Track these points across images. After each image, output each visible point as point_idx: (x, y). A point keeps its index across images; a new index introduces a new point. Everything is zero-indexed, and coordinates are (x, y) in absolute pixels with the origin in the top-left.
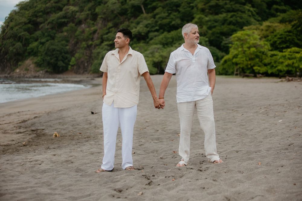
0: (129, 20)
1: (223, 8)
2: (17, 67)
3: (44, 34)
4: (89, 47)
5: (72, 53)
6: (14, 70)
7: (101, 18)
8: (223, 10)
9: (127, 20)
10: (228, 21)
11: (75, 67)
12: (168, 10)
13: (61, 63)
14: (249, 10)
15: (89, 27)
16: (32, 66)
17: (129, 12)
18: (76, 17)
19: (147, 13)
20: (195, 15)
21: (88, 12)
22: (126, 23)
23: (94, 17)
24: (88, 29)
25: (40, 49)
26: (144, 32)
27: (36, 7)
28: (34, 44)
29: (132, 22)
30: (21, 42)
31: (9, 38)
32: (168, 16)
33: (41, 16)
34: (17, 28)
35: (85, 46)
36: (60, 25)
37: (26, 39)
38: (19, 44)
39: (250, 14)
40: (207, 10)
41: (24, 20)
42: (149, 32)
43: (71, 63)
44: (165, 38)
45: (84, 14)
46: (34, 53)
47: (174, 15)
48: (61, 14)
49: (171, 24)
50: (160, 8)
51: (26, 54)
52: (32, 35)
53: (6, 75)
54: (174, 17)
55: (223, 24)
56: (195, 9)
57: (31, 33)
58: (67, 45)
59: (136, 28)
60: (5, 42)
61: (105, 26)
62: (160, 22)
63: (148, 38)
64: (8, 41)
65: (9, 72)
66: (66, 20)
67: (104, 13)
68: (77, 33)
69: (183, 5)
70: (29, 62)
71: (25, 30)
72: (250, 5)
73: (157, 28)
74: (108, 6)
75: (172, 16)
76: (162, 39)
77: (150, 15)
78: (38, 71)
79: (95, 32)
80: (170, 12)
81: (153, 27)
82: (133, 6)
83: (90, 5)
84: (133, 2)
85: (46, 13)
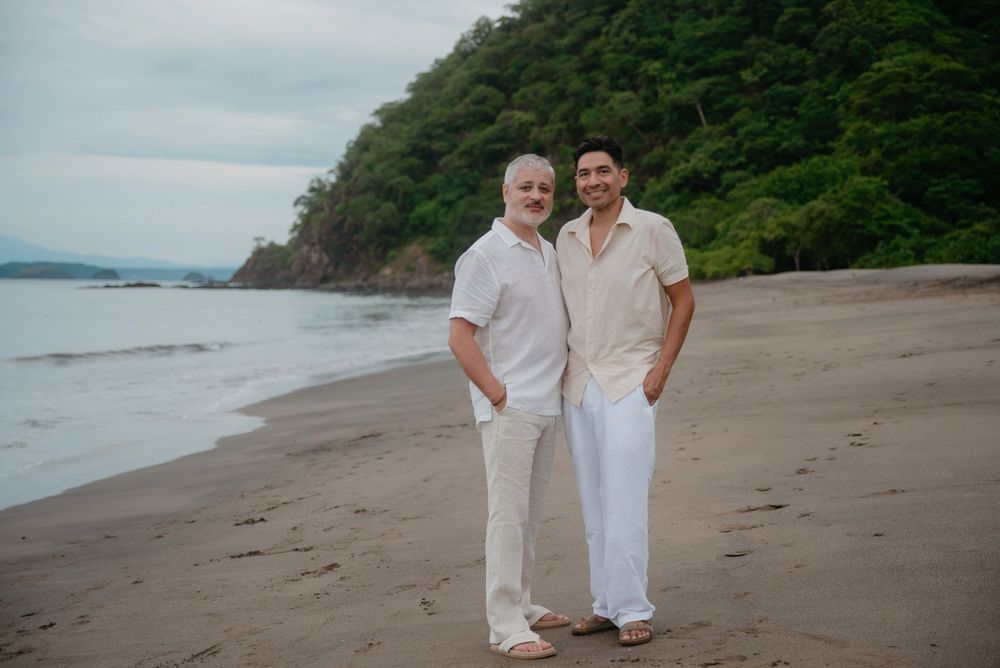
0: (665, 142)
1: (921, 101)
2: (385, 264)
3: (450, 183)
6: (376, 271)
8: (921, 106)
9: (659, 141)
12: (768, 114)
16: (423, 260)
17: (664, 122)
18: (532, 136)
19: (712, 122)
20: (842, 124)
21: (560, 125)
22: (659, 151)
25: (441, 219)
26: (708, 172)
27: (428, 114)
28: (427, 207)
29: (674, 148)
30: (395, 200)
31: (364, 191)
32: (770, 128)
33: (440, 137)
34: (382, 166)
36: (490, 159)
37: (406, 194)
38: (388, 207)
40: (878, 110)
41: (398, 146)
42: (721, 170)
44: (780, 180)
45: (551, 130)
46: (425, 228)
47: (786, 127)
48: (489, 130)
49: (779, 150)
50: (746, 110)
51: (408, 231)
52: (422, 185)
53: (359, 282)
54: (785, 131)
56: (841, 109)
57: (417, 179)
59: (686, 160)
60: (353, 201)
62: (747, 145)
63: (719, 184)
64: (360, 198)
65: (363, 274)
66: (505, 146)
67: (603, 128)
69: (808, 98)
70: (415, 250)
71: (404, 172)
73: (742, 159)
74: (611, 109)
75: (779, 128)
76: (774, 182)
77: (720, 128)
78: (440, 272)
80: (772, 118)
81: (731, 157)
82: (676, 107)
83: (564, 107)
84: (675, 96)
85: (455, 128)
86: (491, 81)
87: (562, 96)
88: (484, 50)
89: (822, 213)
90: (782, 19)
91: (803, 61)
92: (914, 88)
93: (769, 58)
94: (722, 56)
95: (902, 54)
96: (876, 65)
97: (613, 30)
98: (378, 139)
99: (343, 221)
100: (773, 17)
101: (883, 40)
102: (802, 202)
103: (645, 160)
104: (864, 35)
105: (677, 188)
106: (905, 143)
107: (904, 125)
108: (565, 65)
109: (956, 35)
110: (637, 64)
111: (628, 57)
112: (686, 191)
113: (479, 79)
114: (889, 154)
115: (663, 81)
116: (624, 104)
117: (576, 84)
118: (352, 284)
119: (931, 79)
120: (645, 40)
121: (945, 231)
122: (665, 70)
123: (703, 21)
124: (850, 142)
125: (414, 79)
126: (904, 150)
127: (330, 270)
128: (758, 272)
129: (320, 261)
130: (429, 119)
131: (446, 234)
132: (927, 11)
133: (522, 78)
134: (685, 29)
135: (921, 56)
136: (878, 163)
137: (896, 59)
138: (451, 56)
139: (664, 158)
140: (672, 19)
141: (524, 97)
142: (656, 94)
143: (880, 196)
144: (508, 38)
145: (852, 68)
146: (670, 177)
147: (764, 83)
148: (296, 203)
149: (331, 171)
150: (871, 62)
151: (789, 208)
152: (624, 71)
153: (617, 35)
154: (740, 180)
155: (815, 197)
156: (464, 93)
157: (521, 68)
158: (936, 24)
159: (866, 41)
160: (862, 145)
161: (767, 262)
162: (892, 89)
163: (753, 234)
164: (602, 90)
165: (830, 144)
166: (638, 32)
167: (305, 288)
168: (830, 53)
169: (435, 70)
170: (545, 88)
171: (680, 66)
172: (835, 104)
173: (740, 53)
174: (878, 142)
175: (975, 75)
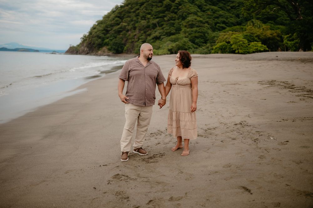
1: (195, 25)
2: (99, 51)
4: (132, 42)
5: (125, 45)
6: (97, 52)
7: (138, 29)
8: (195, 26)
9: (150, 30)
10: (198, 31)
11: (126, 51)
12: (169, 26)
13: (120, 49)
14: (207, 26)
15: (132, 33)
16: (106, 50)
17: (151, 26)
18: (126, 28)
19: (159, 27)
20: (182, 28)
21: (132, 26)
22: (149, 32)
23: (135, 28)
24: (132, 34)
25: (110, 43)
26: (158, 36)
27: (107, 23)
28: (107, 40)
29: (152, 31)
30: (101, 39)
31: (95, 37)
32: (169, 28)
33: (109, 27)
34: (98, 32)
35: (131, 41)
36: (119, 32)
37: (103, 38)
38: (100, 40)
39: (207, 28)
40: (188, 26)
41: (101, 29)
42: (161, 36)
43: (125, 49)
45: (130, 27)
46: (107, 44)
47: (172, 28)
48: (119, 26)
49: (171, 32)
50: (165, 25)
51: (103, 45)
52: (106, 36)
54: (172, 29)
55: (195, 33)
56: (182, 26)
58: (122, 41)
59: (155, 34)
60: (93, 39)
61: (140, 32)
62: (165, 31)
63: (160, 38)
64: (94, 38)
65: (95, 53)
66: (121, 30)
67: (139, 27)
68: (127, 36)
69: (176, 23)
70: (105, 48)
71: (102, 34)
72: (207, 24)
73: (164, 34)
74: (141, 23)
75: (171, 28)
77: (161, 28)
78: (109, 53)
79: (135, 35)
81: (163, 33)
82: (153, 24)
83: (133, 23)
84: (153, 22)
85: (112, 26)
86: (119, 17)
87: (132, 21)
88: (117, 11)
89: (178, 45)
90: (172, 9)
91: (175, 17)
92: (194, 23)
93: (169, 16)
94: (161, 15)
95: (192, 17)
96: (188, 18)
97: (142, 9)
98: (97, 27)
99: (91, 43)
100: (170, 8)
101: (189, 14)
102: (175, 42)
103: (148, 33)
104: (186, 13)
105: (153, 39)
106: (192, 33)
107: (192, 29)
108: (133, 15)
109: (202, 14)
110: (146, 15)
111: (144, 14)
112: (154, 39)
113: (116, 17)
114: (190, 34)
115: (151, 19)
116: (143, 23)
117: (135, 18)
118: (93, 54)
119: (197, 21)
120: (147, 11)
121: (198, 48)
122: (151, 17)
123: (158, 8)
124: (183, 32)
125: (103, 16)
126: (192, 34)
127: (89, 52)
128: (167, 54)
129: (87, 50)
130: (107, 24)
131: (111, 45)
132: (197, 9)
133: (125, 17)
134: (155, 10)
135: (195, 17)
136: (188, 36)
137: (191, 17)
138: (111, 12)
139: (151, 33)
140: (152, 7)
141: (125, 20)
142: (149, 21)
143: (188, 42)
144: (122, 9)
145: (184, 18)
146: (152, 37)
147: (169, 20)
148: (81, 39)
149: (87, 33)
150: (187, 17)
151: (173, 43)
152: (143, 17)
153: (142, 10)
154: (164, 38)
155: (177, 41)
156: (114, 19)
157: (124, 15)
158: (198, 11)
159: (186, 14)
160: (185, 32)
161: (169, 52)
162: (190, 23)
163: (167, 48)
164: (139, 20)
165: (180, 32)
166: (146, 9)
167: (84, 54)
168: (180, 15)
169: (108, 15)
170: (129, 19)
171: (154, 16)
172: (181, 25)
173: (164, 14)
174: (188, 32)
175: (204, 21)
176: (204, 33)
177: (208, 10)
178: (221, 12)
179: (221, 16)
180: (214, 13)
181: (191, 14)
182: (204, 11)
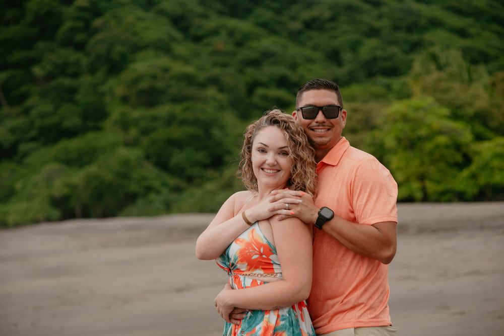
8: (165, 98)
12: (53, 100)
14: (215, 98)
19: (11, 105)
32: (55, 110)
39: (217, 104)
40: (134, 99)
42: (18, 141)
49: (62, 127)
54: (66, 113)
55: (169, 124)
56: (107, 99)
62: (38, 123)
63: (17, 153)
69: (83, 89)
73: (34, 133)
77: (16, 110)
81: (25, 132)
90: (63, 29)
91: (78, 61)
92: (160, 84)
93: (53, 58)
94: (18, 55)
95: (150, 59)
96: (133, 66)
100: (56, 28)
101: (137, 48)
104: (123, 45)
107: (153, 112)
114: (145, 132)
119: (171, 78)
121: (185, 190)
124: (116, 122)
126: (154, 130)
128: (49, 220)
132: (167, 30)
135: (164, 61)
137: (147, 63)
145: (115, 67)
147: (50, 77)
150: (128, 64)
154: (34, 149)
158: (173, 39)
159: (124, 49)
160: (125, 125)
161: (56, 213)
162: (144, 84)
163: (45, 192)
165: (102, 123)
168: (99, 56)
172: (103, 94)
173: (32, 54)
174: (136, 122)
175: (202, 77)
176: (206, 126)
177: (215, 32)
178: (268, 43)
179: (267, 55)
180: (240, 44)
181: (145, 47)
182: (197, 39)
